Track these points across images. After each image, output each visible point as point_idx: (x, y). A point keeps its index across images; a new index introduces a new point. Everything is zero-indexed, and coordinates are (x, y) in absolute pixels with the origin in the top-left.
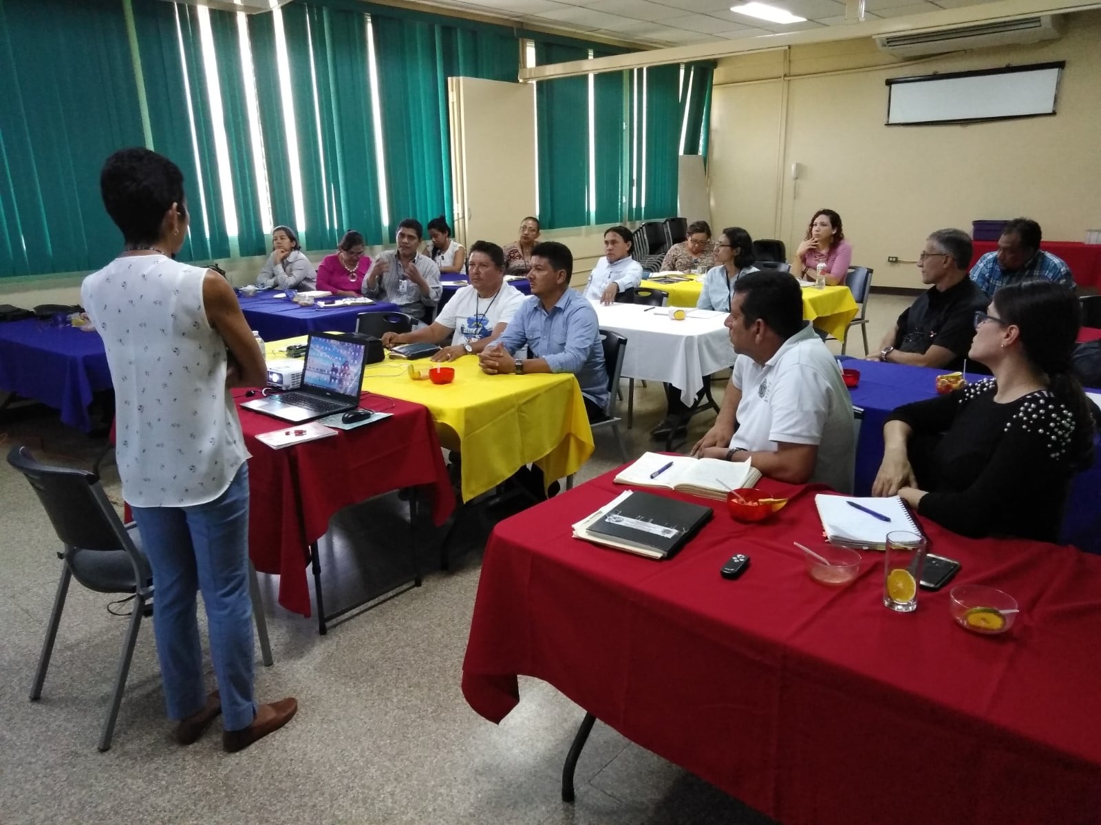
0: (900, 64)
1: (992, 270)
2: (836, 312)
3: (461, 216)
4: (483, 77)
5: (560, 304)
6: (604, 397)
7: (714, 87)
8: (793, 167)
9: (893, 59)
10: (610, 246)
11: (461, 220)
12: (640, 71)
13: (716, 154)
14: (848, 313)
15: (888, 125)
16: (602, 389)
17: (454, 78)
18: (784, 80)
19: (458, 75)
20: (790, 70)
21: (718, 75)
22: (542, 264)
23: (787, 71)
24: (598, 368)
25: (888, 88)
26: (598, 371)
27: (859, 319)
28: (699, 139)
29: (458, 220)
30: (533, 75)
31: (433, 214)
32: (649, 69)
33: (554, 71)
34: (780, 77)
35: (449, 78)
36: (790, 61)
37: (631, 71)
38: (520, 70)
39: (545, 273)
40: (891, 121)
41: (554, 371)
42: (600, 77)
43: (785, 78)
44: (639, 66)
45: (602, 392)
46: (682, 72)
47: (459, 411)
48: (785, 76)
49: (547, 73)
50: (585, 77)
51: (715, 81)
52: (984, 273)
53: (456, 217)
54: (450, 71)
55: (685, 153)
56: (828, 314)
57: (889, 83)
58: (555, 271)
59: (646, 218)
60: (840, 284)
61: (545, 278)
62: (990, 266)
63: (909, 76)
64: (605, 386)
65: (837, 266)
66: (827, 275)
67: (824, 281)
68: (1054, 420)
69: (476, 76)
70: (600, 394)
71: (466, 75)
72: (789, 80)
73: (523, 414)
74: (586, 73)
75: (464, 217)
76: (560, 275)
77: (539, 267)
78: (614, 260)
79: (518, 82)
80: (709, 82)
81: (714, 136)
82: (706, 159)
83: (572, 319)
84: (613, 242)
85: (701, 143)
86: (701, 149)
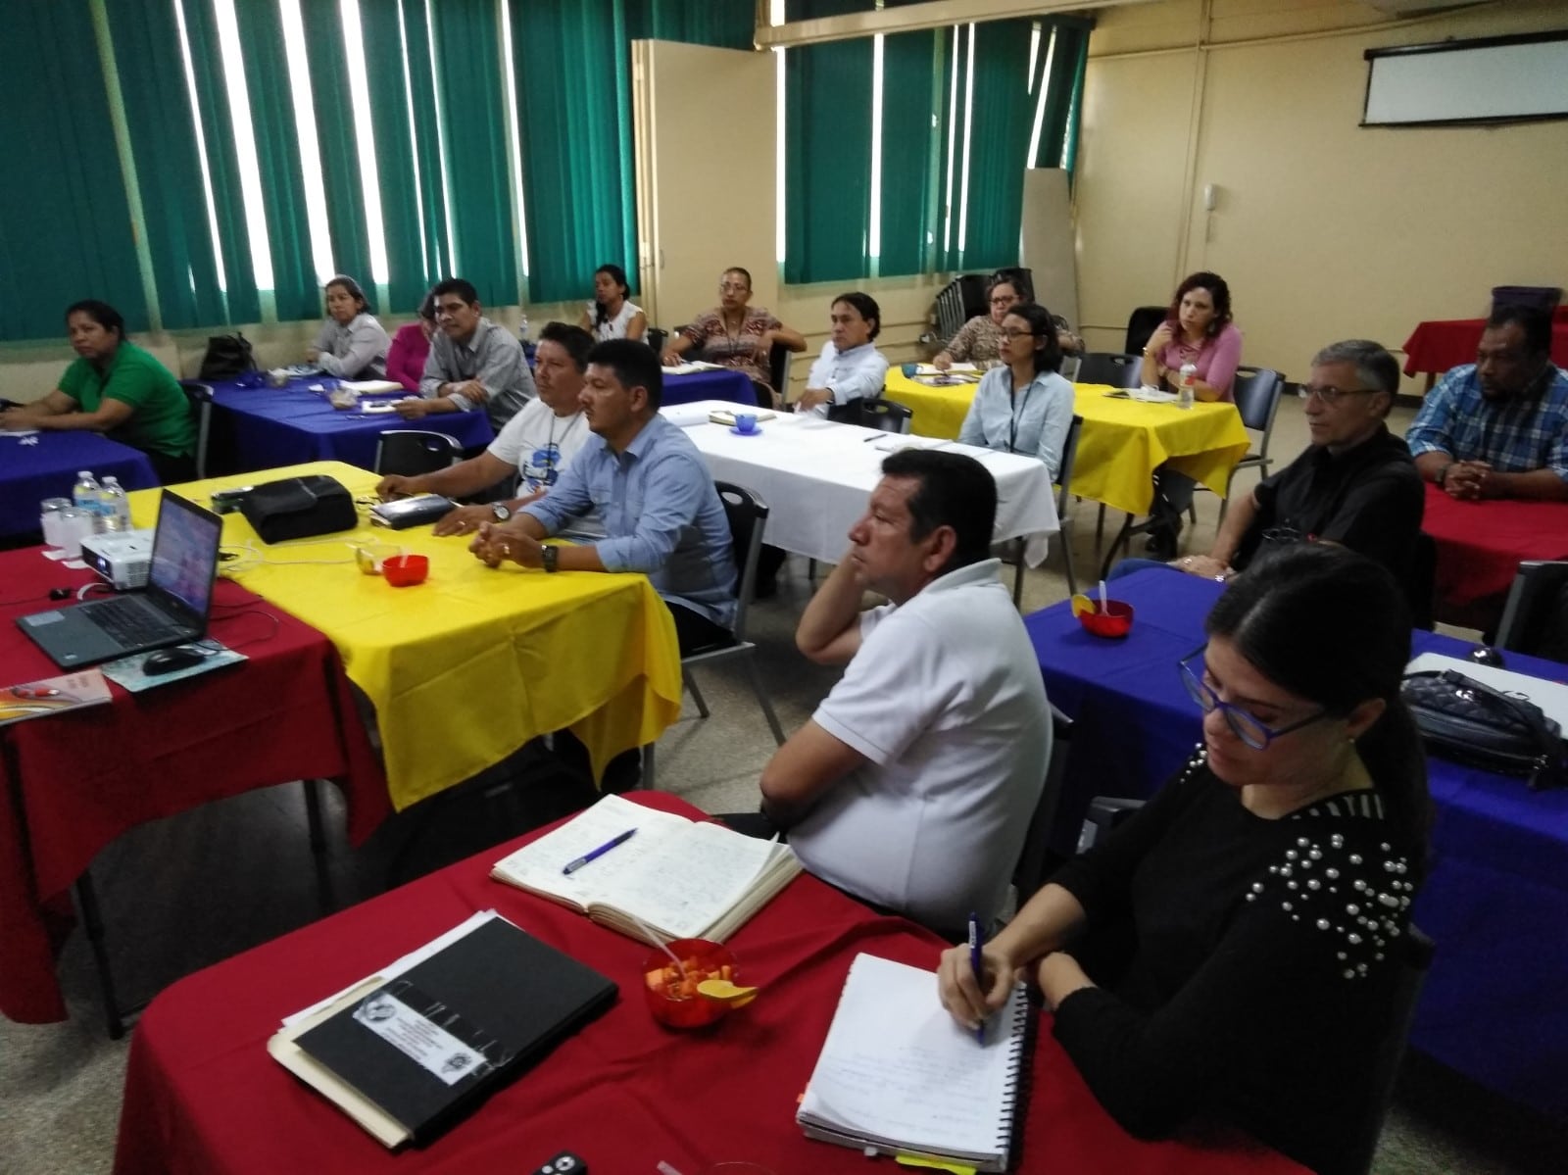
0: (1389, 25)
1: (1463, 398)
2: (1210, 447)
3: (649, 262)
4: (693, 41)
5: (634, 449)
6: (724, 607)
7: (1089, 60)
8: (1207, 191)
9: (1378, 15)
10: (839, 325)
11: (648, 269)
12: (964, 29)
13: (1088, 167)
14: (1234, 448)
15: (1364, 125)
16: (721, 594)
17: (641, 43)
18: (1200, 50)
19: (652, 37)
20: (1210, 32)
21: (1097, 40)
22: (603, 378)
23: (1205, 37)
24: (714, 556)
25: (1366, 64)
26: (713, 563)
27: (1257, 458)
28: (1062, 142)
29: (645, 269)
30: (779, 39)
31: (604, 257)
32: (981, 28)
33: (820, 30)
34: (1194, 45)
35: (634, 43)
36: (1211, 20)
37: (949, 30)
38: (758, 31)
39: (609, 393)
40: (1370, 119)
41: (609, 569)
42: (891, 40)
43: (1202, 47)
44: (962, 22)
45: (722, 599)
46: (1036, 37)
47: (379, 652)
48: (1202, 43)
49: (804, 34)
50: (868, 41)
51: (1092, 48)
52: (1448, 401)
53: (642, 264)
54: (637, 28)
55: (1039, 164)
56: (1194, 451)
57: (1371, 55)
58: (627, 388)
59: (966, 266)
60: (1223, 398)
61: (609, 402)
62: (1459, 390)
63: (1405, 43)
64: (725, 589)
65: (1217, 368)
66: (1199, 384)
67: (1191, 394)
68: (1359, 898)
69: (682, 37)
70: (715, 602)
71: (663, 36)
72: (1208, 51)
73: (528, 652)
74: (869, 33)
75: (653, 264)
76: (637, 397)
77: (599, 383)
78: (845, 347)
79: (752, 48)
80: (1082, 49)
81: (1086, 139)
82: (1072, 174)
83: (651, 480)
84: (845, 319)
85: (1066, 148)
86: (1065, 158)
